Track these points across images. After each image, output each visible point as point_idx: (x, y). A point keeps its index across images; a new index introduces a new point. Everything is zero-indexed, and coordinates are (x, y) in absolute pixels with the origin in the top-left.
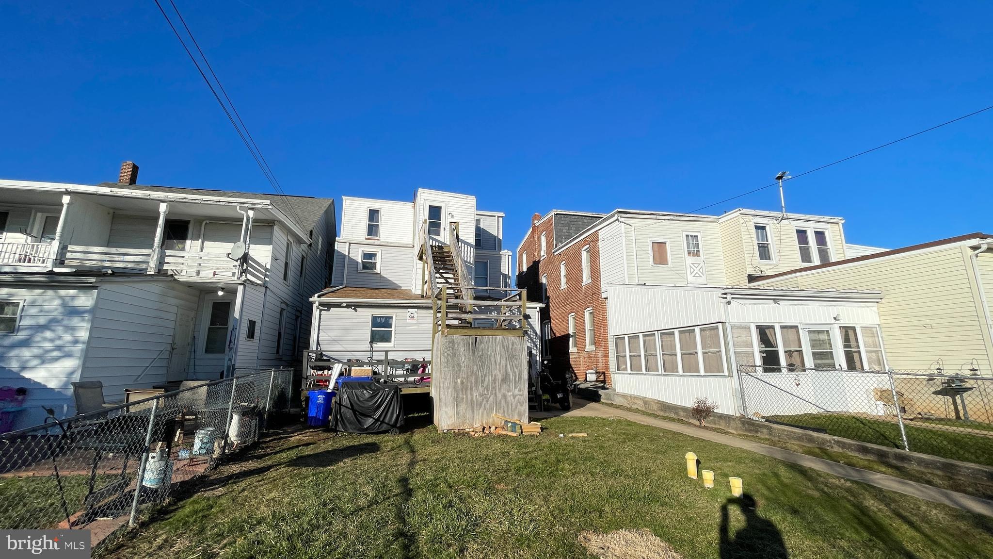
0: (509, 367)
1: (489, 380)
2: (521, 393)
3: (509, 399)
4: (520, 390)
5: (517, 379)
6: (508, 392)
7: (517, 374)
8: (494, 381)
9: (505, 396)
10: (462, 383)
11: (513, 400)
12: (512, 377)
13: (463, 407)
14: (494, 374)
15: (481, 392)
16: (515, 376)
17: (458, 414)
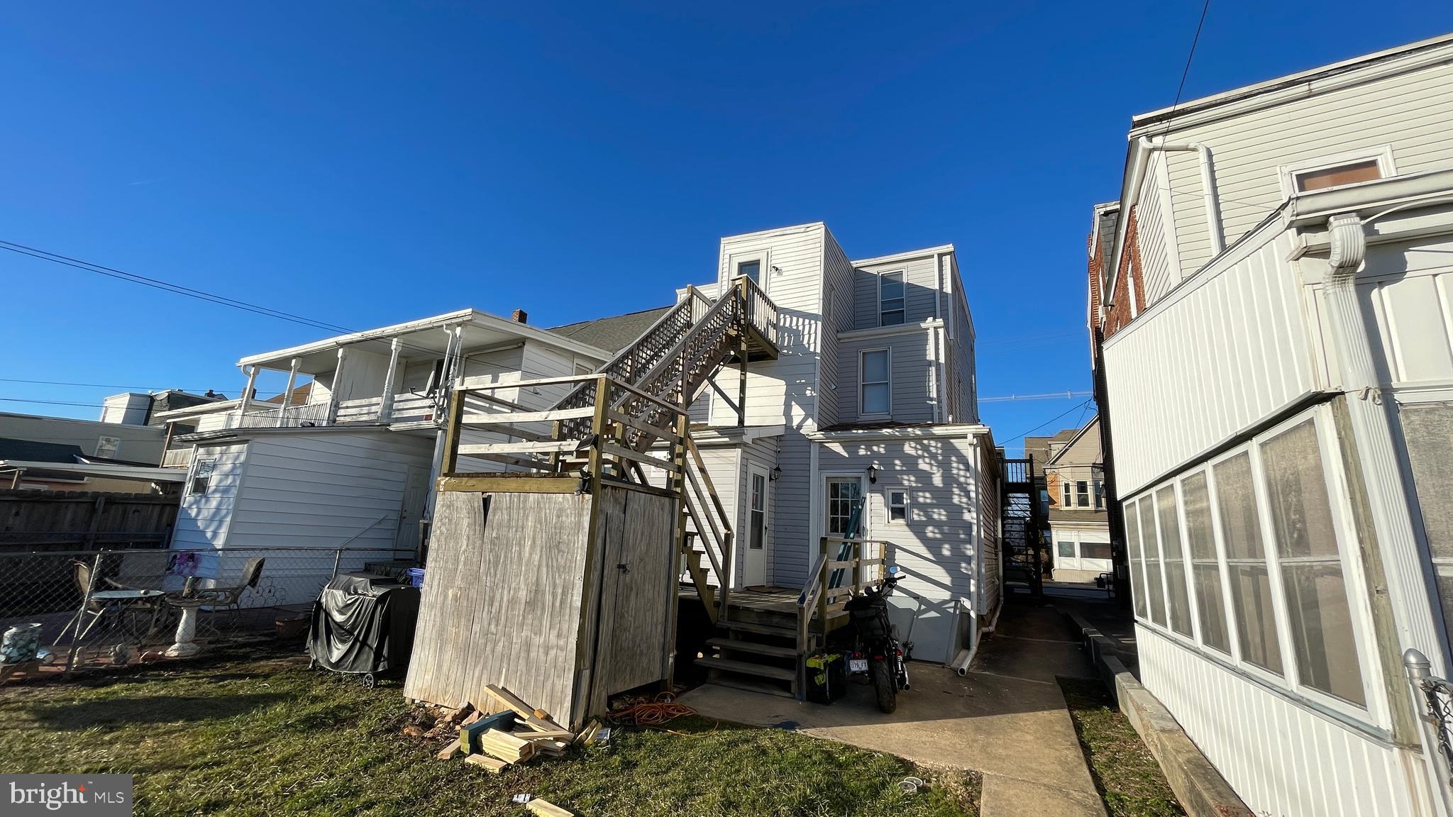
0: (544, 570)
1: (502, 598)
2: (562, 643)
3: (533, 655)
4: (559, 636)
5: (558, 604)
6: (536, 634)
7: (560, 591)
8: (513, 602)
9: (528, 645)
10: (456, 598)
11: (542, 658)
12: (548, 598)
13: (449, 654)
14: (513, 586)
15: (486, 623)
16: (554, 595)
17: (440, 667)
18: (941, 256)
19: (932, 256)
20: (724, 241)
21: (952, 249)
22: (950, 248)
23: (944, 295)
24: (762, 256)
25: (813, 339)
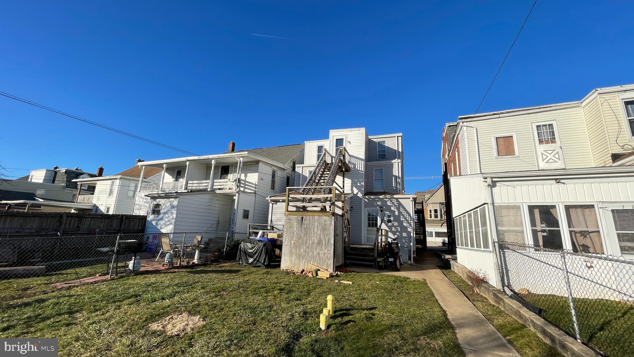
0: (322, 235)
1: (309, 243)
2: (329, 252)
3: (321, 255)
4: (328, 251)
5: (327, 243)
6: (321, 251)
7: (327, 240)
8: (313, 243)
9: (319, 254)
10: (294, 243)
11: (324, 256)
12: (324, 242)
13: (294, 258)
14: (312, 239)
15: (305, 249)
16: (325, 241)
17: (291, 261)
18: (398, 137)
19: (395, 137)
20: (331, 131)
21: (402, 135)
22: (401, 134)
23: (399, 152)
24: (344, 137)
25: (361, 166)
